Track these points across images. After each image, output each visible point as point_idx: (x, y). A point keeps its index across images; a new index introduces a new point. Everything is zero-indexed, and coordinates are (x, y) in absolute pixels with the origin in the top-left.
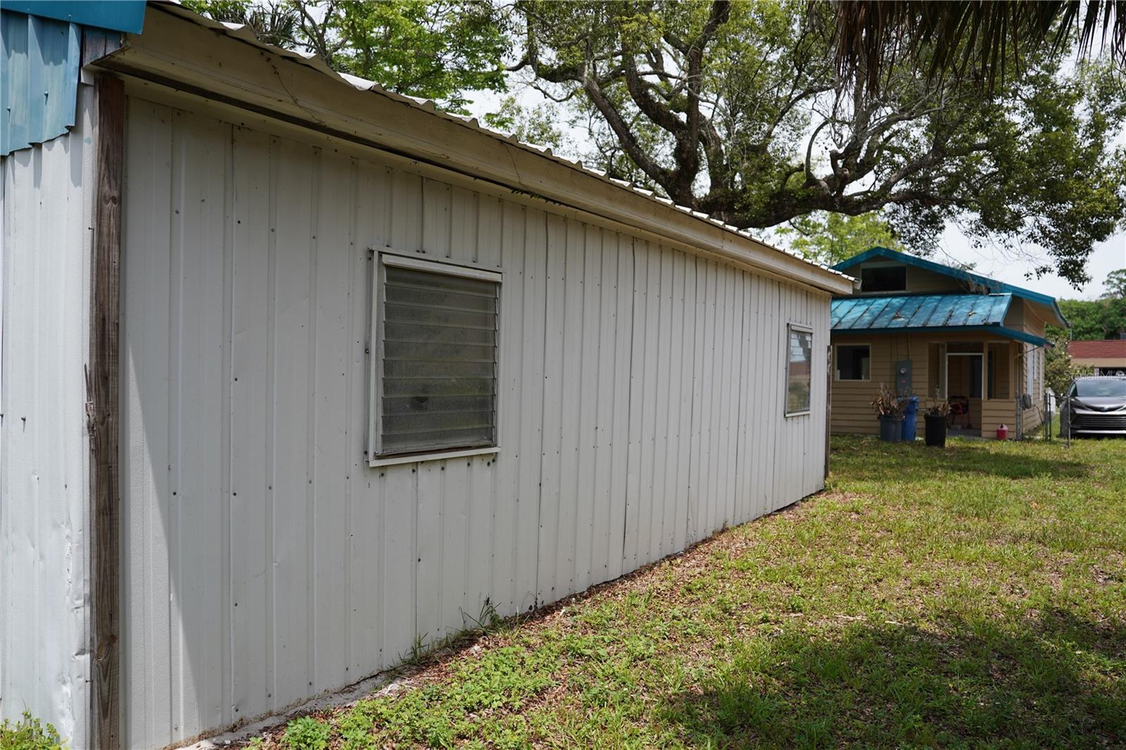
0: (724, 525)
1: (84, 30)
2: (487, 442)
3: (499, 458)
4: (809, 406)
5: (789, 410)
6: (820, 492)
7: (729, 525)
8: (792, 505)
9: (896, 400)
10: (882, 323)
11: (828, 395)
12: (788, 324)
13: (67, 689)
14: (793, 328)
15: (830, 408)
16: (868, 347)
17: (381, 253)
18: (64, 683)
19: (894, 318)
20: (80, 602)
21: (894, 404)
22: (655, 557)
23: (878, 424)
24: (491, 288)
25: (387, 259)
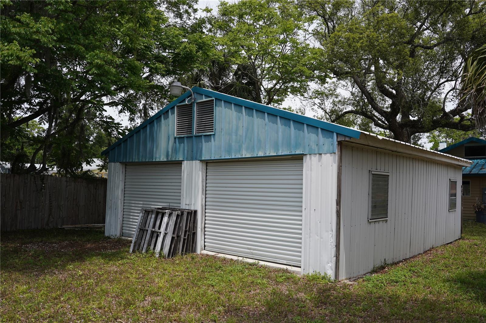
0: (433, 246)
1: (337, 134)
2: (386, 217)
3: (388, 221)
4: (456, 207)
5: (450, 209)
6: (459, 239)
7: (434, 247)
8: (451, 242)
9: (483, 205)
10: (475, 171)
11: (462, 204)
12: (450, 179)
13: (330, 265)
14: (451, 180)
15: (462, 208)
16: (469, 181)
17: (372, 171)
18: (329, 263)
19: (481, 169)
20: (334, 247)
21: (483, 206)
22: (416, 254)
23: (475, 215)
24: (387, 177)
25: (373, 172)
